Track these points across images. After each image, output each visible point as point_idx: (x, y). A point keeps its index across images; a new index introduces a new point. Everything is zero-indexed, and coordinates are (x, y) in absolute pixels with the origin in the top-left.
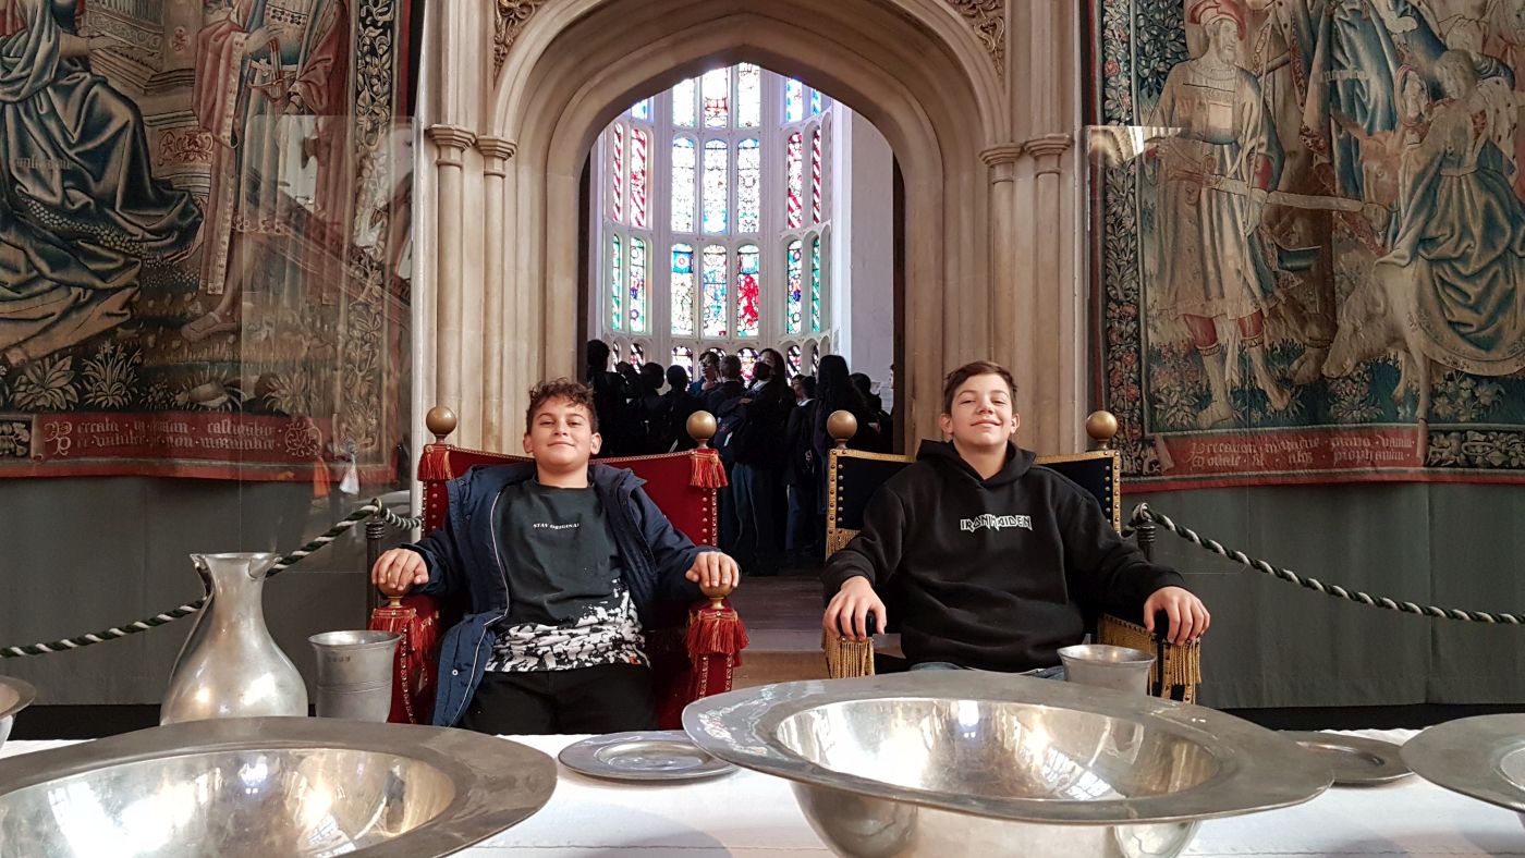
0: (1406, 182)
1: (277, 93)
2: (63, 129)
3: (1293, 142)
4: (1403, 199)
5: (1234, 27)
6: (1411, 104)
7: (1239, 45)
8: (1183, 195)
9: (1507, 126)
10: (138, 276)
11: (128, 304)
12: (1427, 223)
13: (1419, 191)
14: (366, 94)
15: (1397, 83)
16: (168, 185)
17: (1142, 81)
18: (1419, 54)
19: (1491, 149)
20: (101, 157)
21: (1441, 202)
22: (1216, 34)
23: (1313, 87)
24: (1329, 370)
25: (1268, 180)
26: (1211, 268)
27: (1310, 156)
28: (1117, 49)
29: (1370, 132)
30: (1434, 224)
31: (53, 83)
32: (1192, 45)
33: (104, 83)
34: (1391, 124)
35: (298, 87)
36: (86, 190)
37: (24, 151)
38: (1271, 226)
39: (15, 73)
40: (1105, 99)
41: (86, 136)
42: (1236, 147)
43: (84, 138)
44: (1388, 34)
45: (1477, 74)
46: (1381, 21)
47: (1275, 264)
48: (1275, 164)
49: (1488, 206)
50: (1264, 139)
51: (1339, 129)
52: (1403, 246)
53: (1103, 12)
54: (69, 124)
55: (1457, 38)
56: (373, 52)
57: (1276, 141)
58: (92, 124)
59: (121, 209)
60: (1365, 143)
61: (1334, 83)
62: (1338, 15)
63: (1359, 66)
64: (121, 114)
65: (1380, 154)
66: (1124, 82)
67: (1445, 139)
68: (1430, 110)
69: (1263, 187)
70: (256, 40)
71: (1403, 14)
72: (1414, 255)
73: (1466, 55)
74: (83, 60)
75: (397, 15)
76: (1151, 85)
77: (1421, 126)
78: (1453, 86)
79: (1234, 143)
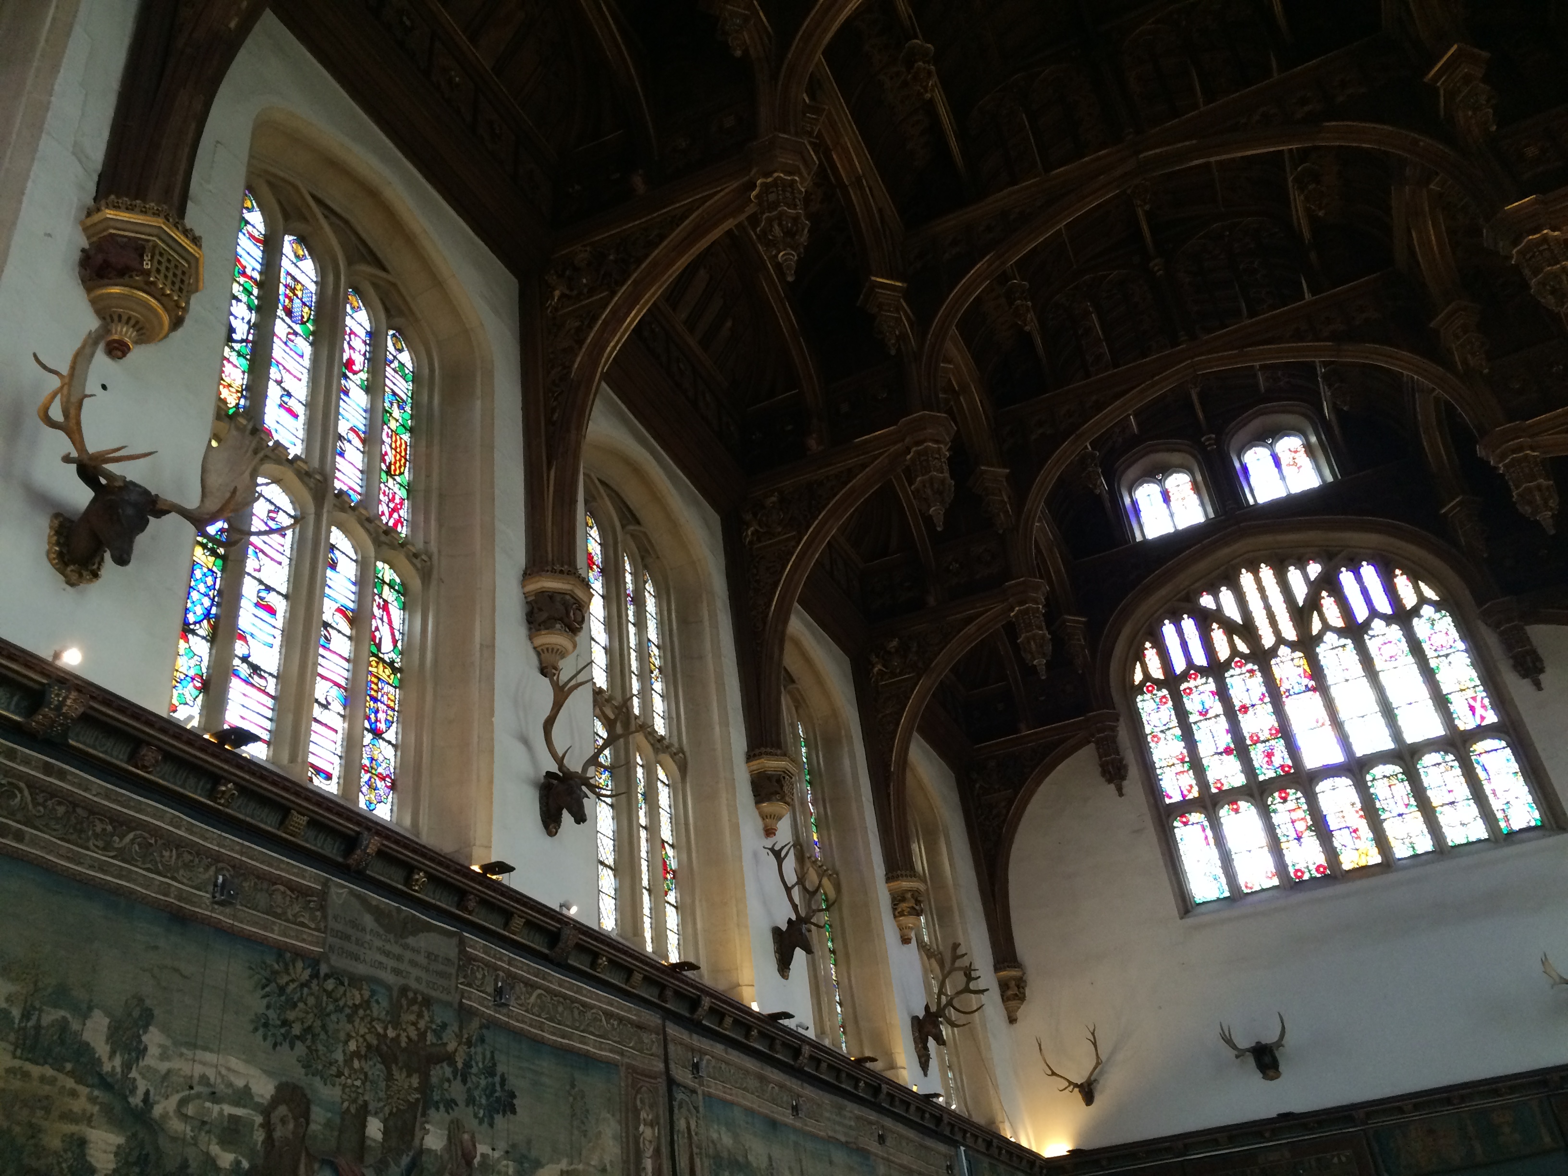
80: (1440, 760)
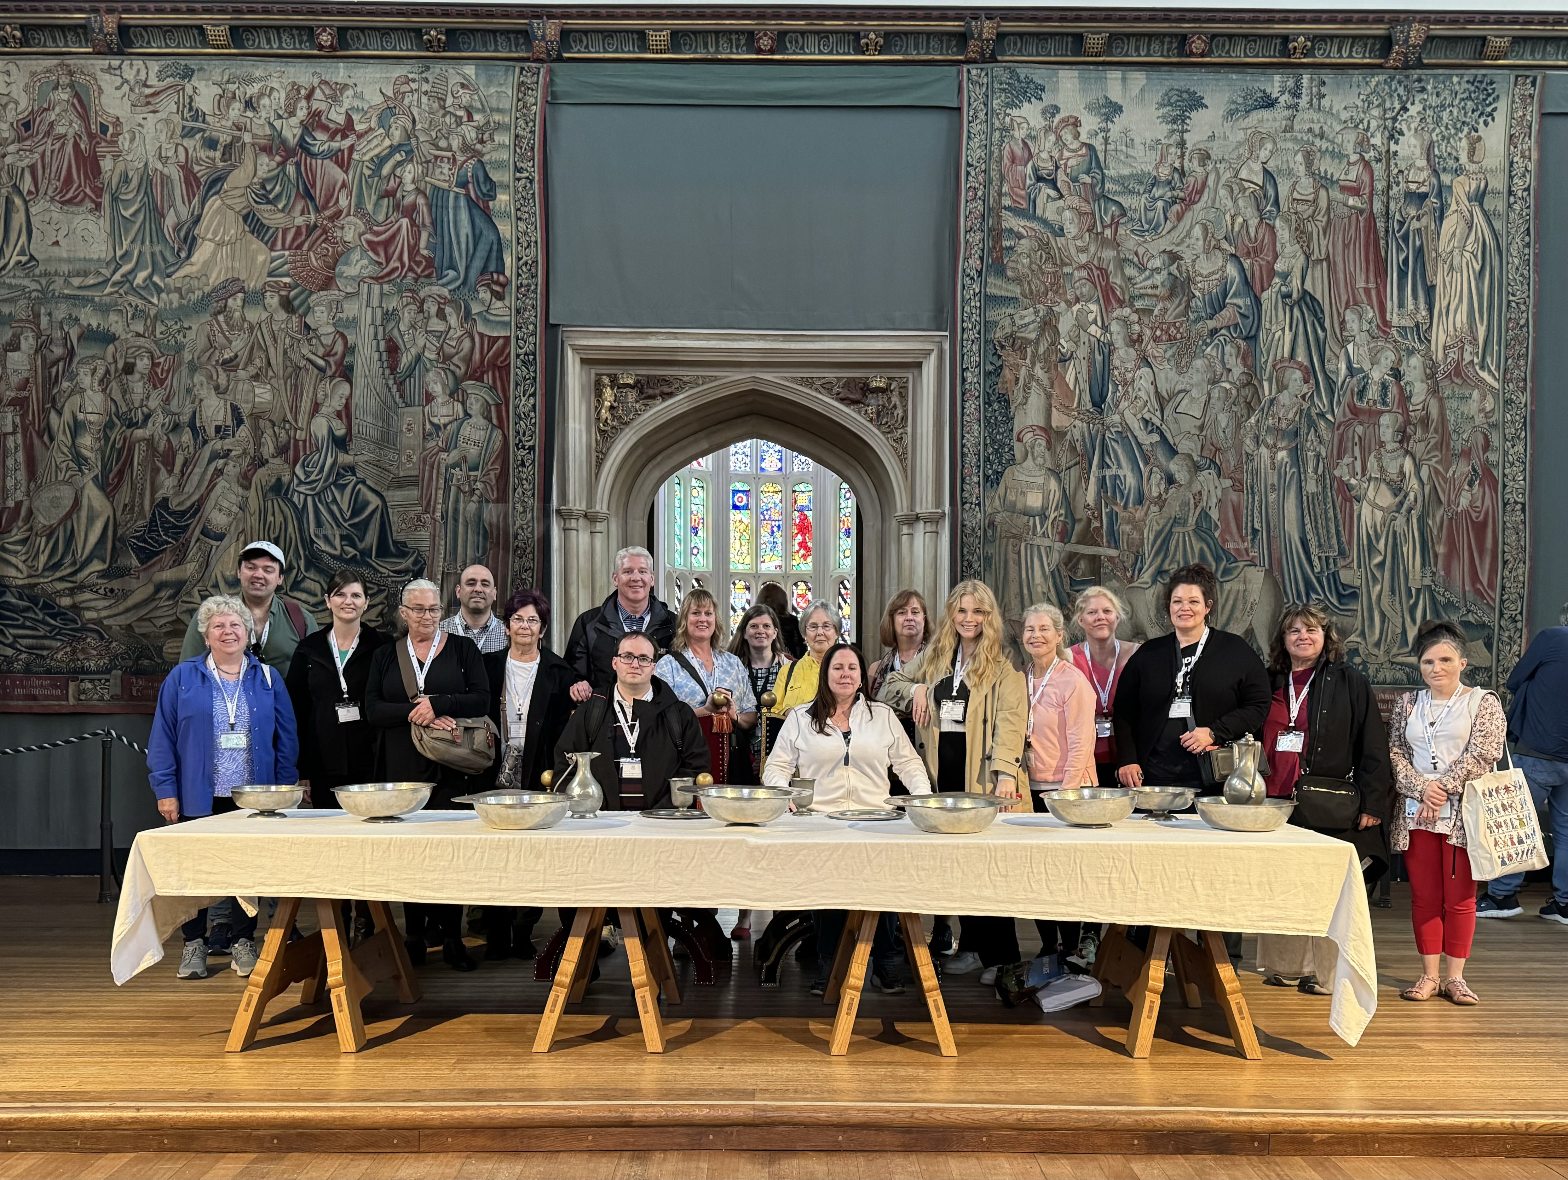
0: (1149, 535)
1: (467, 488)
2: (340, 510)
3: (1081, 513)
4: (1147, 548)
5: (1044, 443)
6: (1155, 487)
7: (1047, 454)
8: (1010, 547)
9: (1215, 500)
10: (386, 598)
11: (381, 614)
12: (1163, 561)
13: (1159, 542)
14: (520, 490)
15: (1145, 476)
16: (404, 544)
17: (987, 478)
18: (1161, 455)
19: (1205, 515)
20: (363, 527)
21: (1172, 548)
22: (1033, 448)
23: (1092, 479)
25: (1064, 536)
26: (1025, 591)
27: (1089, 521)
28: (971, 459)
29: (1125, 507)
30: (1167, 562)
31: (334, 483)
33: (364, 482)
34: (1140, 500)
35: (479, 485)
36: (353, 546)
37: (319, 524)
38: (1066, 564)
39: (313, 477)
40: (963, 490)
41: (354, 514)
42: (1044, 517)
43: (353, 516)
44: (1139, 445)
45: (1197, 468)
46: (1135, 438)
47: (1067, 588)
48: (1069, 527)
49: (1202, 550)
50: (1063, 511)
51: (1106, 507)
52: (1146, 577)
53: (963, 437)
54: (345, 507)
55: (1185, 446)
56: (523, 464)
57: (1070, 513)
58: (358, 506)
59: (377, 556)
60: (1122, 514)
61: (1104, 477)
62: (1108, 434)
63: (1120, 466)
64: (374, 501)
65: (1130, 521)
66: (975, 479)
67: (1173, 509)
68: (1167, 491)
69: (1062, 541)
70: (454, 455)
71: (1151, 432)
72: (1154, 581)
73: (1190, 456)
74: (351, 469)
75: (537, 441)
76: (993, 480)
77: (1160, 501)
78: (1181, 476)
79: (1043, 515)
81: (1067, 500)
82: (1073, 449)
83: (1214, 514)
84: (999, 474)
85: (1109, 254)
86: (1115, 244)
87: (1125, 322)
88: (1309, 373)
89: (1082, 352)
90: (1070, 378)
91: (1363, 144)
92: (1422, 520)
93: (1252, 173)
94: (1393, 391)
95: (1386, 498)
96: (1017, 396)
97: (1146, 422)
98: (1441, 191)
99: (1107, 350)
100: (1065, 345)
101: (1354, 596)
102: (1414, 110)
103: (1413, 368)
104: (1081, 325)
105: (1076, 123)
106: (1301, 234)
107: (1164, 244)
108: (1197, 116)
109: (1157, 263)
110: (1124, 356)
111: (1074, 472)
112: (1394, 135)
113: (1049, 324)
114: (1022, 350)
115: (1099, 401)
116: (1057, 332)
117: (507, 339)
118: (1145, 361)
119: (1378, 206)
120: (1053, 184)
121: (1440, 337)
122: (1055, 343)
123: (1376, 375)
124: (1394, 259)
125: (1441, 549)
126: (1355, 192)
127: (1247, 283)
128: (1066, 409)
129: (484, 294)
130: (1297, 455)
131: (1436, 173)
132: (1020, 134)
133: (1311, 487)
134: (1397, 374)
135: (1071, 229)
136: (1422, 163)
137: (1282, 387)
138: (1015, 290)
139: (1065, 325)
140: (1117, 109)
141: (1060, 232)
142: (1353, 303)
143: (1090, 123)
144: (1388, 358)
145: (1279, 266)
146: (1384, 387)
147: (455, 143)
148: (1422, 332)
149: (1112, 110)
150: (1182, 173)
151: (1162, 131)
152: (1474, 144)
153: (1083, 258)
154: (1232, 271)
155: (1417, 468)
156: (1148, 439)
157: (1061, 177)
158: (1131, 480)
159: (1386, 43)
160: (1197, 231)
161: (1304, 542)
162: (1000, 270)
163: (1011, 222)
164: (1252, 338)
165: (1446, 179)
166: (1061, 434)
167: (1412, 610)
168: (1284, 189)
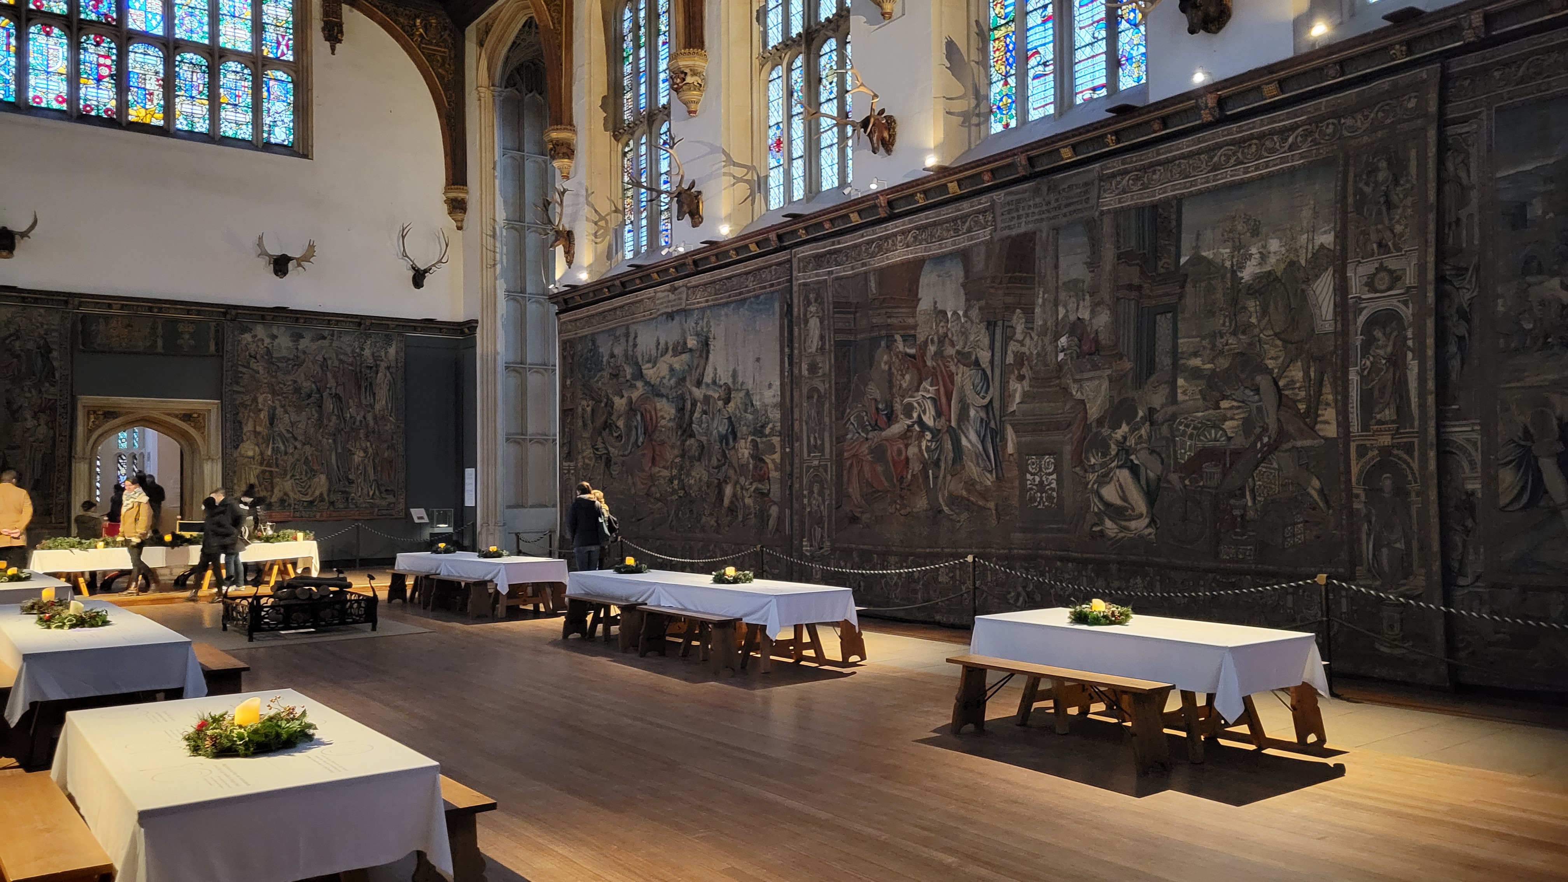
0: (289, 464)
3: (266, 458)
4: (288, 468)
5: (253, 436)
6: (290, 450)
7: (255, 439)
8: (242, 468)
9: (310, 454)
12: (294, 472)
13: (292, 466)
14: (60, 449)
15: (287, 447)
17: (234, 446)
18: (292, 440)
19: (307, 458)
21: (297, 468)
22: (250, 437)
23: (270, 447)
24: (273, 500)
25: (261, 464)
27: (269, 460)
28: (229, 441)
29: (281, 456)
32: (245, 438)
34: (286, 454)
35: (43, 448)
38: (261, 473)
40: (226, 450)
44: (285, 437)
46: (284, 435)
48: (262, 462)
49: (306, 469)
50: (260, 457)
51: (275, 456)
52: (288, 477)
53: (226, 433)
55: (300, 438)
56: (61, 441)
57: (263, 458)
60: (280, 458)
61: (274, 447)
62: (275, 434)
63: (279, 443)
65: (283, 460)
66: (230, 447)
68: (295, 451)
69: (260, 466)
70: (34, 438)
71: (289, 433)
72: (291, 479)
73: (301, 441)
75: (67, 434)
76: (236, 447)
77: (292, 454)
78: (299, 445)
79: (253, 458)
80: (238, 70)
81: (262, 454)
82: (263, 438)
83: (310, 458)
84: (238, 445)
85: (274, 380)
86: (276, 377)
87: (280, 401)
88: (338, 417)
89: (266, 408)
90: (262, 416)
91: (353, 352)
92: (373, 461)
93: (320, 358)
94: (364, 423)
95: (362, 454)
96: (244, 422)
97: (288, 431)
98: (377, 366)
99: (274, 409)
100: (260, 406)
101: (353, 482)
102: (369, 342)
103: (370, 417)
104: (265, 400)
105: (263, 340)
106: (335, 376)
107: (292, 377)
108: (302, 340)
109: (290, 383)
110: (279, 411)
111: (264, 446)
112: (362, 349)
113: (255, 400)
114: (246, 408)
115: (271, 424)
116: (257, 402)
117: (56, 400)
118: (286, 412)
119: (358, 369)
120: (255, 358)
121: (377, 407)
122: (257, 406)
123: (358, 418)
124: (363, 384)
125: (379, 469)
126: (352, 365)
127: (318, 390)
128: (260, 426)
129: (47, 384)
130: (334, 440)
131: (375, 361)
132: (244, 342)
133: (340, 450)
134: (364, 417)
135: (261, 372)
136: (371, 358)
137: (330, 421)
138: (242, 389)
139: (260, 400)
140: (276, 337)
141: (258, 372)
142: (351, 397)
143: (267, 341)
144: (362, 413)
145: (328, 386)
146: (361, 421)
147: (36, 334)
148: (372, 406)
149: (274, 337)
150: (297, 357)
151: (291, 344)
152: (386, 353)
153: (266, 381)
154: (313, 386)
155: (371, 445)
156: (288, 435)
157: (258, 356)
158: (283, 448)
159: (360, 324)
160: (303, 375)
161: (338, 467)
162: (238, 383)
163: (241, 369)
164: (320, 407)
165: (378, 362)
166: (259, 433)
167: (371, 486)
168: (329, 362)
